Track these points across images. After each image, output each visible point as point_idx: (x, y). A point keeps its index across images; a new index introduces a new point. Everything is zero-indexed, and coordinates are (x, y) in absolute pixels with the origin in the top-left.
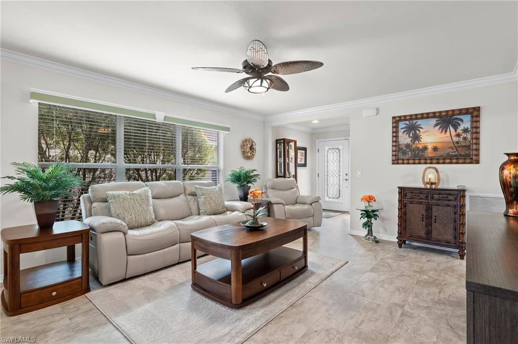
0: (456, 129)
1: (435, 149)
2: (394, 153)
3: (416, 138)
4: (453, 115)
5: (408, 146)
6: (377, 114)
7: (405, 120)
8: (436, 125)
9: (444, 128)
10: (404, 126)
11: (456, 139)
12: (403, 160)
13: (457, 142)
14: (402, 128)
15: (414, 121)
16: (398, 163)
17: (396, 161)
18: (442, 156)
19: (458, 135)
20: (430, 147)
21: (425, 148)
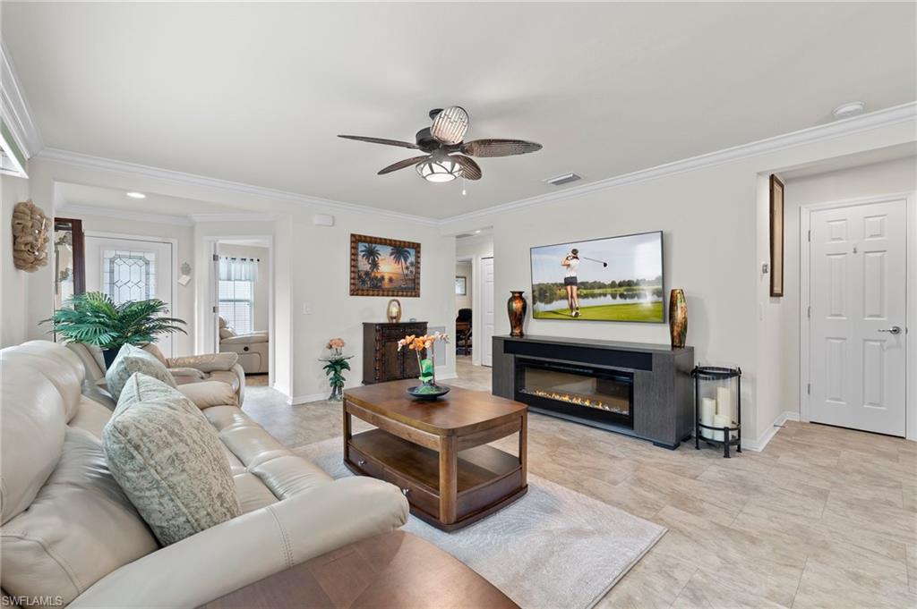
0: (406, 261)
1: (391, 280)
2: (352, 281)
3: (375, 265)
4: (405, 247)
5: (367, 273)
6: (334, 224)
7: (364, 242)
8: (391, 254)
9: (397, 260)
10: (364, 249)
11: (405, 271)
12: (363, 290)
13: (407, 275)
14: (362, 251)
15: (374, 245)
16: (357, 295)
17: (355, 292)
18: (396, 288)
19: (407, 268)
20: (387, 277)
21: (383, 278)
